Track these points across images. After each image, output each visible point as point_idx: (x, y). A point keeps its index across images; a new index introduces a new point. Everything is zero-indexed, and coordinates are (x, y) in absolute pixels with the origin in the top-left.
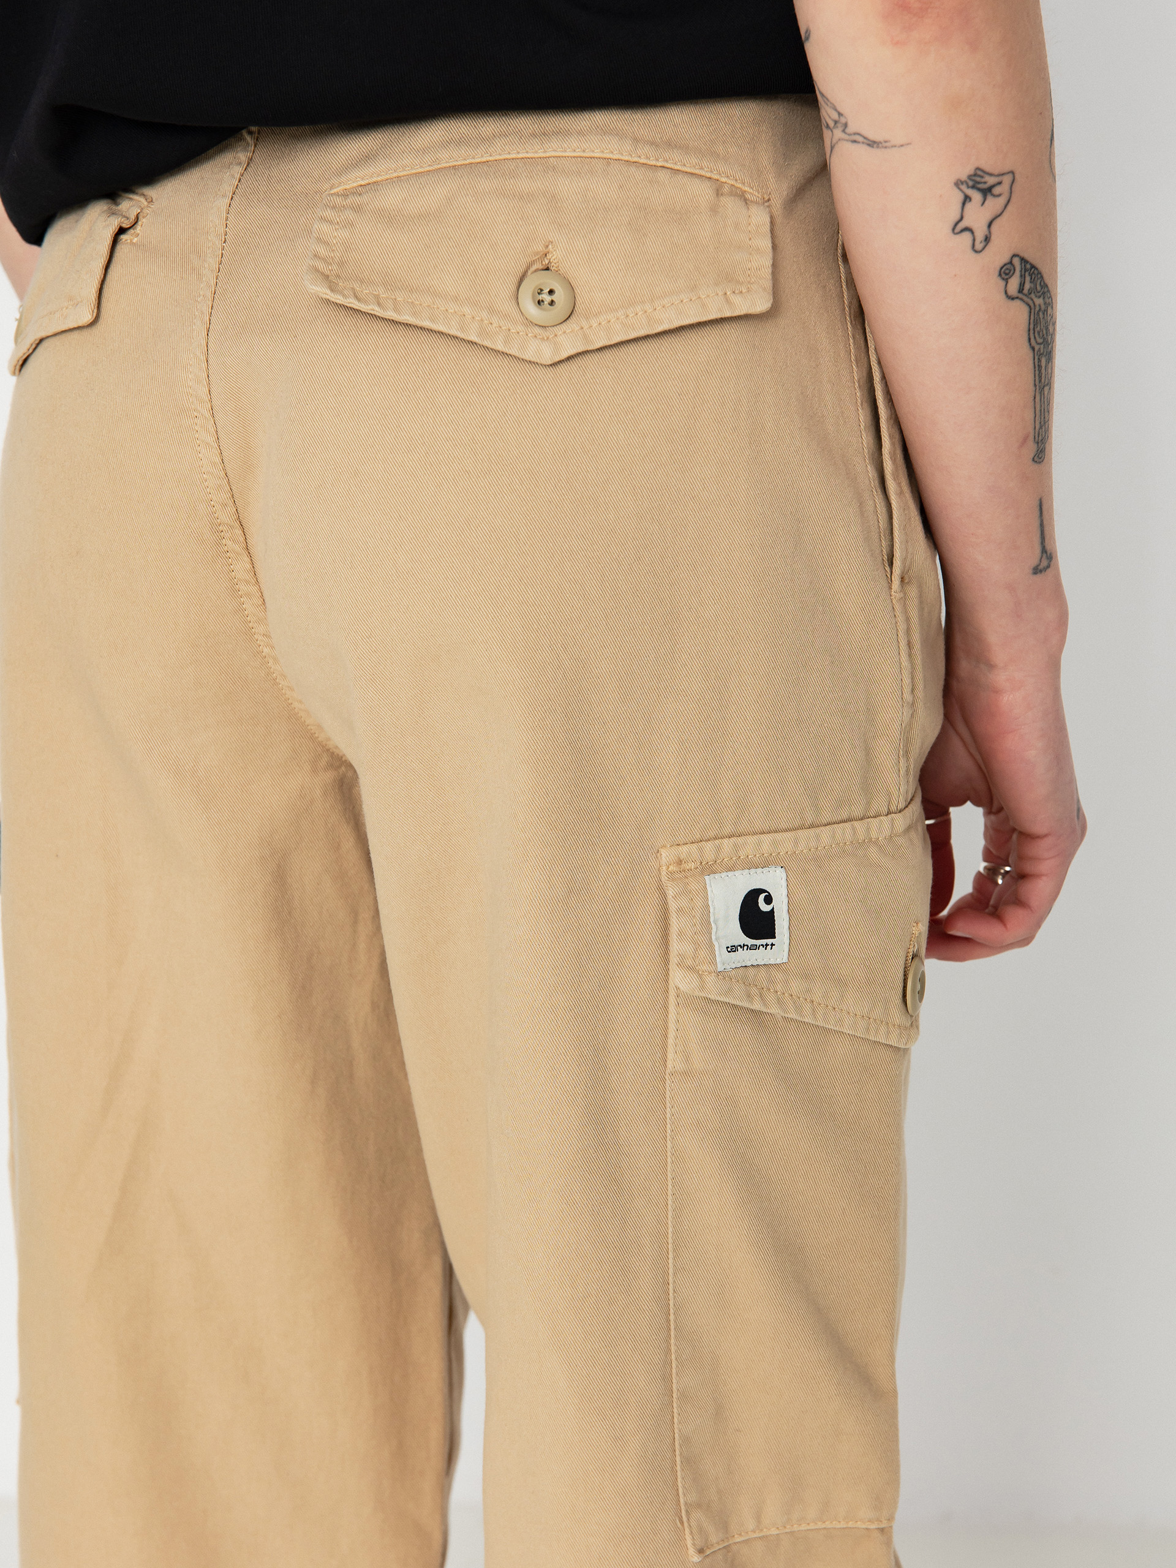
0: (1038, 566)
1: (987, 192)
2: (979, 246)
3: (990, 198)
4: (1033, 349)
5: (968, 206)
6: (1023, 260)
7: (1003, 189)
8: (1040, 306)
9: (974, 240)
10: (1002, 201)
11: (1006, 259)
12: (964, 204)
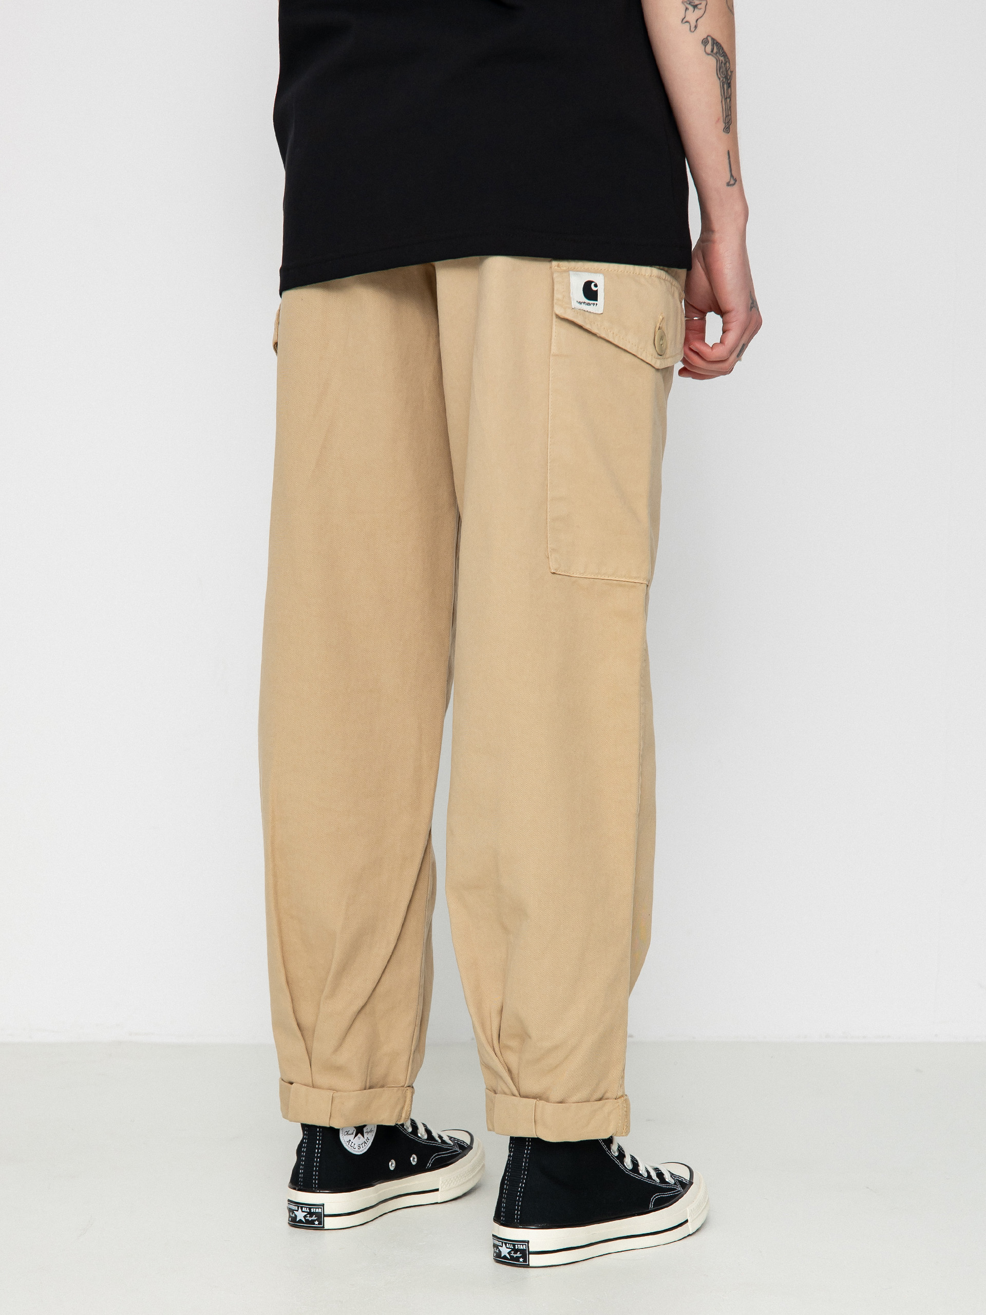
0: (729, 182)
1: (695, 7)
2: (693, 29)
3: (696, 10)
4: (720, 79)
5: (687, 11)
6: (713, 39)
7: (703, 6)
8: (722, 60)
9: (690, 27)
10: (702, 12)
11: (705, 36)
12: (686, 11)
